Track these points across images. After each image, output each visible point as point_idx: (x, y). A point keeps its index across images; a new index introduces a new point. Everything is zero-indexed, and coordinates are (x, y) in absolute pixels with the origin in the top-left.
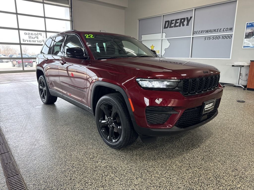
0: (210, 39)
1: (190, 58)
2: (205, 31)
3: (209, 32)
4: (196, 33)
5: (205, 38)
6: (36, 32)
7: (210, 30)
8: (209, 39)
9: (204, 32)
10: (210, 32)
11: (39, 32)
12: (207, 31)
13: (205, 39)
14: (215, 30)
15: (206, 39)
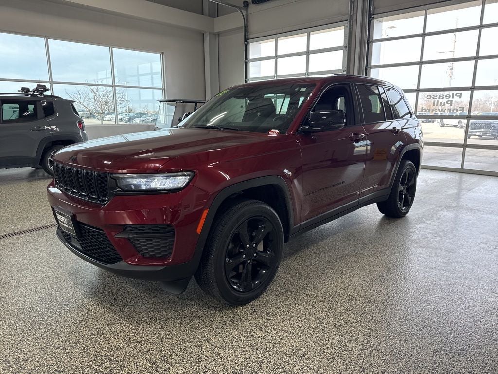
6: (451, 93)
11: (455, 92)
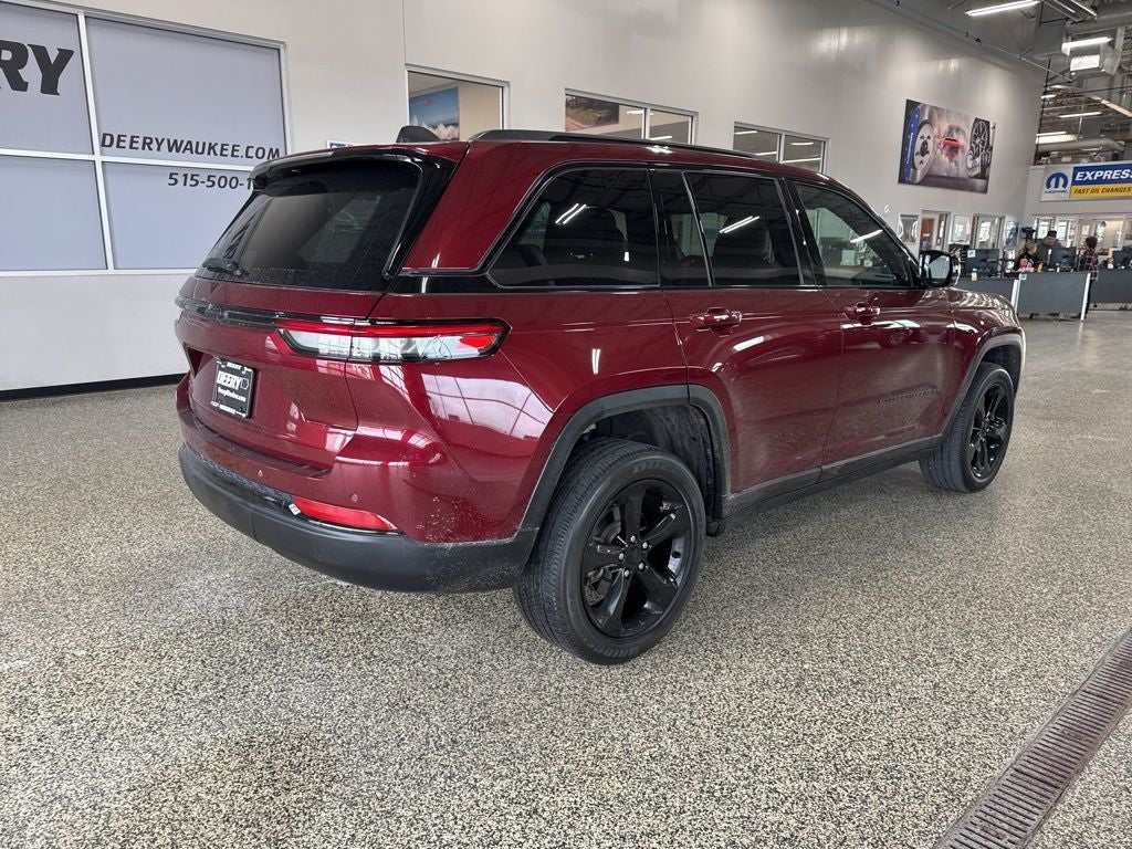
0: (197, 181)
1: (111, 270)
2: (165, 142)
3: (186, 148)
4: (118, 146)
5: (171, 178)
7: (189, 142)
8: (189, 182)
9: (159, 145)
10: (191, 149)
12: (175, 146)
13: (173, 182)
14: (212, 147)
15: (176, 181)
